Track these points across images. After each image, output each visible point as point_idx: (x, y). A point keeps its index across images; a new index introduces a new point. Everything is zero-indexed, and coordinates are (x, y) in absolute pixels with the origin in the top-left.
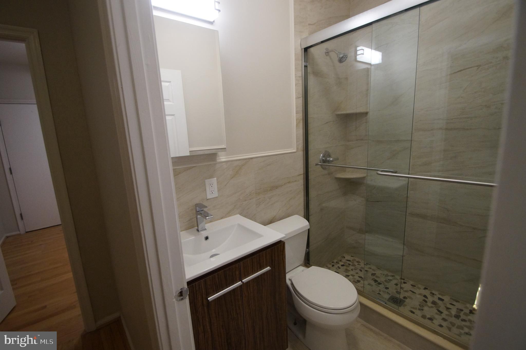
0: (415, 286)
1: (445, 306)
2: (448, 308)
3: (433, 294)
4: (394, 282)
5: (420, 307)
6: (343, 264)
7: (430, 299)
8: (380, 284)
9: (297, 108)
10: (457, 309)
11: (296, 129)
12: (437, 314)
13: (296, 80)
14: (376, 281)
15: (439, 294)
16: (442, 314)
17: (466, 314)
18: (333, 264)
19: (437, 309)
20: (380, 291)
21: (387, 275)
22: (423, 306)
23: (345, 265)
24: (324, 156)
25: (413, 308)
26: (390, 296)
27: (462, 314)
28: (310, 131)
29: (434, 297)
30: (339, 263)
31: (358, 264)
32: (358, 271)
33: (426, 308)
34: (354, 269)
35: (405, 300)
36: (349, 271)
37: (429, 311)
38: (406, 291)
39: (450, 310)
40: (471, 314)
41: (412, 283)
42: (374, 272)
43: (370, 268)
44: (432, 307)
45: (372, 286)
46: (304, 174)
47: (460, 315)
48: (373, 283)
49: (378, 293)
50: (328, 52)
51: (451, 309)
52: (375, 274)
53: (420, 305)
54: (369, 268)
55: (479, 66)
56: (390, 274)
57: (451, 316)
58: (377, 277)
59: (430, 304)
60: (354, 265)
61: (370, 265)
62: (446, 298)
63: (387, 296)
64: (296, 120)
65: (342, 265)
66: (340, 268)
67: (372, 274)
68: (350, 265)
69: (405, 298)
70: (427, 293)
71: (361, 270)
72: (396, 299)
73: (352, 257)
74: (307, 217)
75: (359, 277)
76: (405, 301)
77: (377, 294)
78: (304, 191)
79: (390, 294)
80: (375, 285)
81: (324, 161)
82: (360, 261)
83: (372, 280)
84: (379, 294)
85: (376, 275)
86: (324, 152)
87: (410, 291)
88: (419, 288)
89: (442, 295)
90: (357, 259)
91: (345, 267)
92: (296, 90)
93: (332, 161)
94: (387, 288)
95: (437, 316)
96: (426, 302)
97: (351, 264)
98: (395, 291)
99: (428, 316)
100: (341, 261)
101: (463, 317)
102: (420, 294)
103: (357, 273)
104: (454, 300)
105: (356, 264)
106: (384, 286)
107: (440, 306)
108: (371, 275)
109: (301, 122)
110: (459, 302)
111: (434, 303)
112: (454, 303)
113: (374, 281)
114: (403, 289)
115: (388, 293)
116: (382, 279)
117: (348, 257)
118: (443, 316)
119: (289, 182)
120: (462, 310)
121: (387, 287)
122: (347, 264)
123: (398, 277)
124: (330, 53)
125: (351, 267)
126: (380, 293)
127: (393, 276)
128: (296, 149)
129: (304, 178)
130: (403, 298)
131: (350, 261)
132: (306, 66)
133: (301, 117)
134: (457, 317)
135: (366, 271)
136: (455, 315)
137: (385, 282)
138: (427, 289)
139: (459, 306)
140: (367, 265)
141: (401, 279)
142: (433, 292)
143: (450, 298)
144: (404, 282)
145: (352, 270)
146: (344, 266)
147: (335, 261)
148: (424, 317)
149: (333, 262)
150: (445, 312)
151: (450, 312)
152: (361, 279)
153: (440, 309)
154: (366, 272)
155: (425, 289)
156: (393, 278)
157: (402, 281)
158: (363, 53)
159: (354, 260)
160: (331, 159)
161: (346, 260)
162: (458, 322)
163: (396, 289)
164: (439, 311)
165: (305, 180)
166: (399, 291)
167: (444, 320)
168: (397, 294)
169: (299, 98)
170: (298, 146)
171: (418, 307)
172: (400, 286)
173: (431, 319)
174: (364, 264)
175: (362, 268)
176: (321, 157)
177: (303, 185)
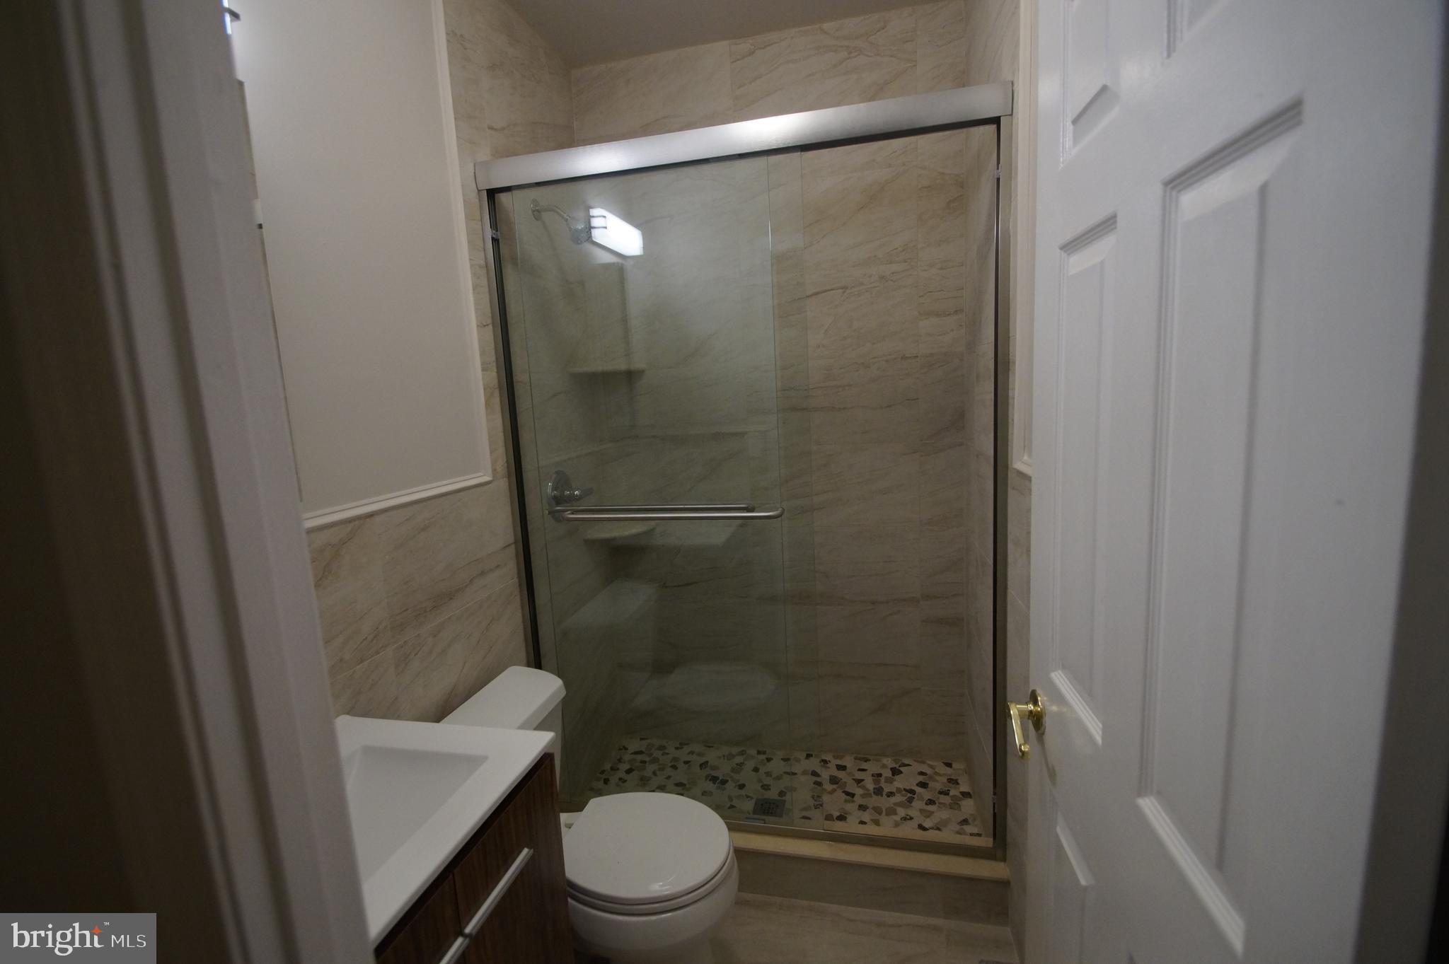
0: (789, 759)
1: (854, 779)
2: (859, 781)
3: (825, 762)
4: (750, 765)
5: (815, 801)
6: (627, 767)
7: (825, 775)
8: (724, 782)
9: (482, 354)
10: (873, 775)
11: (487, 415)
12: (846, 801)
13: (474, 275)
14: (714, 779)
15: (836, 757)
16: (855, 798)
17: (888, 781)
18: (604, 776)
19: (843, 792)
20: (730, 799)
21: (731, 757)
22: (818, 796)
23: (633, 768)
24: (555, 488)
25: (805, 809)
26: (754, 801)
27: (883, 784)
28: (523, 419)
29: (829, 768)
30: (618, 769)
31: (663, 755)
32: (669, 771)
33: (826, 798)
34: (660, 769)
35: (784, 798)
36: (650, 779)
37: (835, 802)
38: (779, 778)
39: (863, 783)
40: (896, 777)
41: (780, 754)
42: (703, 760)
43: (692, 753)
44: (834, 791)
45: (711, 794)
46: (516, 542)
47: (881, 787)
48: (711, 786)
49: (728, 805)
50: (538, 211)
51: (863, 780)
52: (707, 762)
53: (813, 797)
54: (689, 754)
55: (845, 288)
56: (735, 750)
57: (870, 796)
58: (713, 768)
59: (828, 787)
60: (655, 760)
61: (688, 744)
62: (848, 761)
63: (749, 806)
64: (485, 389)
65: (629, 771)
66: (625, 781)
67: (701, 765)
68: (644, 762)
69: (782, 794)
70: (813, 764)
71: (674, 767)
72: (766, 802)
73: (644, 742)
74: (536, 662)
75: (677, 784)
76: (785, 801)
77: (729, 808)
78: (521, 591)
79: (752, 798)
80: (718, 788)
81: (558, 500)
82: (663, 743)
83: (706, 779)
84: (732, 807)
85: (709, 764)
86: (554, 476)
87: (786, 773)
88: (798, 760)
89: (840, 757)
90: (657, 743)
91: (635, 774)
92: (477, 303)
93: (579, 498)
94: (742, 787)
95: (849, 807)
96: (819, 784)
97: (647, 759)
98: (758, 787)
99: (836, 814)
100: (620, 760)
101: (887, 788)
102: (804, 773)
103: (669, 777)
104: (860, 759)
105: (657, 754)
106: (734, 785)
107: (846, 783)
108: (699, 769)
109: (497, 394)
110: (870, 760)
111: (834, 780)
112: (864, 765)
113: (710, 780)
114: (771, 776)
115: (748, 797)
116: (724, 769)
117: (634, 745)
118: (858, 800)
119: (483, 573)
120: (880, 775)
121: (741, 782)
122: (638, 764)
123: (753, 752)
124: (545, 215)
125: (651, 768)
126: (734, 803)
127: (742, 753)
128: (490, 471)
129: (517, 556)
130: (779, 796)
131: (640, 752)
132: (495, 241)
133: (496, 382)
134: (878, 791)
135: (686, 763)
136: (874, 789)
137: (732, 774)
138: (811, 756)
139: (872, 768)
140: (682, 748)
141: (759, 753)
142: (824, 758)
143: (856, 759)
144: (767, 759)
145: (654, 773)
146: (633, 770)
147: (607, 766)
148: (829, 817)
149: (603, 772)
150: (858, 791)
151: (864, 788)
152: (683, 789)
153: (848, 789)
154: (687, 766)
155: (809, 756)
156: (745, 756)
157: (763, 757)
158: (604, 226)
159: (650, 747)
160: (576, 493)
161: (632, 754)
162: (884, 802)
163: (760, 781)
164: (847, 794)
165: (522, 559)
166: (765, 783)
167: (862, 808)
168: (764, 791)
169: (485, 326)
170: (494, 463)
171: (812, 802)
172: (762, 770)
173: (842, 818)
174: (677, 748)
175: (675, 759)
176: (549, 490)
177: (516, 576)
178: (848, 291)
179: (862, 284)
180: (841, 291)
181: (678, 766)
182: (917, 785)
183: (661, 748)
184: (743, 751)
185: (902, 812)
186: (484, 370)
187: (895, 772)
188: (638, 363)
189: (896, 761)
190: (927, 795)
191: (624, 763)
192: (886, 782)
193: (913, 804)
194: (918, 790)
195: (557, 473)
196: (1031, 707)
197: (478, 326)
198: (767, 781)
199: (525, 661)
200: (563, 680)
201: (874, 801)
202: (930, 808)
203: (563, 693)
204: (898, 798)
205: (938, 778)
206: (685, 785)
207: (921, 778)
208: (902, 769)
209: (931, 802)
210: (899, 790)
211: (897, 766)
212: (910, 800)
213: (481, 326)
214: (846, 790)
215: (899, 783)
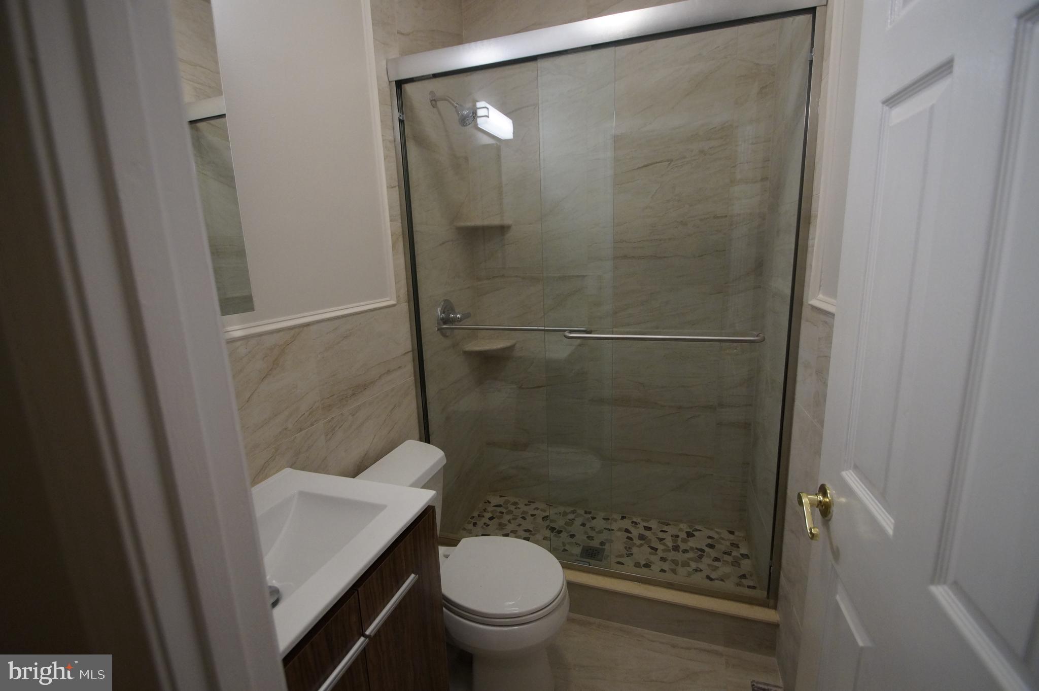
0: (608, 519)
1: (657, 538)
2: (661, 540)
3: (635, 523)
4: (579, 521)
5: (627, 551)
6: (490, 515)
7: (635, 533)
8: (560, 532)
9: (391, 208)
10: (672, 536)
11: (393, 255)
12: (651, 553)
13: (385, 147)
14: (552, 529)
15: (644, 520)
16: (658, 552)
17: (684, 541)
18: (473, 521)
19: (648, 547)
20: (564, 544)
21: (565, 514)
22: (629, 548)
23: (494, 516)
24: (443, 312)
25: (621, 556)
26: (581, 547)
27: (679, 543)
28: (419, 260)
29: (638, 528)
30: (483, 517)
31: (516, 509)
32: (520, 520)
33: (635, 550)
34: (513, 519)
35: (604, 547)
36: (506, 525)
37: (641, 553)
38: (600, 532)
39: (664, 541)
40: (690, 539)
41: (602, 514)
42: (547, 514)
43: (537, 509)
44: (641, 545)
45: (550, 540)
46: (413, 351)
47: (678, 545)
48: (547, 533)
49: (563, 549)
50: (434, 100)
51: (664, 539)
52: (547, 516)
53: (626, 548)
54: (535, 509)
55: (670, 161)
56: (568, 509)
57: (669, 551)
58: (552, 521)
59: (638, 542)
61: (534, 502)
62: (653, 524)
63: (577, 551)
64: (392, 235)
65: (491, 519)
66: (488, 525)
67: (543, 518)
68: (502, 513)
69: (602, 544)
70: (626, 524)
71: (524, 518)
72: (590, 549)
73: (502, 498)
74: (426, 438)
75: (525, 531)
76: (604, 549)
77: (563, 551)
78: (416, 387)
79: (580, 545)
80: (555, 536)
81: (446, 321)
82: (516, 500)
83: (547, 529)
84: (565, 550)
85: (549, 518)
86: (442, 303)
87: (605, 529)
88: (616, 521)
89: (648, 521)
90: (512, 500)
91: (495, 521)
92: (387, 170)
93: (460, 320)
94: (572, 536)
95: (653, 558)
96: (630, 539)
97: (504, 511)
98: (585, 537)
99: (643, 562)
100: (485, 510)
101: (683, 546)
102: (620, 530)
103: (520, 525)
104: (664, 523)
105: (512, 508)
106: (567, 534)
107: (650, 540)
108: (542, 520)
109: (401, 239)
110: (670, 525)
111: (642, 537)
112: (665, 528)
113: (549, 530)
114: (594, 530)
115: (577, 544)
116: (560, 523)
117: (495, 500)
118: (660, 553)
119: (389, 372)
120: (677, 536)
121: (572, 533)
122: (498, 514)
123: (582, 512)
124: (439, 104)
125: (507, 518)
126: (566, 548)
127: (573, 512)
128: (394, 296)
129: (414, 360)
130: (601, 546)
131: (500, 506)
132: (401, 122)
133: (400, 230)
134: (676, 548)
135: (532, 515)
136: (673, 546)
137: (566, 526)
138: (625, 517)
139: (672, 530)
140: (530, 505)
141: (586, 513)
142: (635, 520)
143: (659, 522)
144: (592, 517)
145: (509, 521)
146: (494, 518)
147: (476, 514)
148: (637, 565)
149: (473, 517)
150: (660, 547)
151: (664, 544)
152: (530, 535)
153: (653, 545)
154: (533, 517)
155: (623, 518)
156: (575, 515)
157: (589, 516)
158: (487, 115)
159: (507, 502)
160: (458, 316)
161: (494, 506)
162: (680, 557)
163: (586, 533)
164: (652, 548)
165: (417, 363)
166: (590, 535)
167: (663, 559)
168: (589, 541)
169: (392, 187)
170: (397, 291)
171: (624, 552)
172: (588, 525)
173: (647, 566)
174: (526, 505)
175: (524, 512)
176: (439, 313)
177: (413, 375)
178: (673, 163)
179: (685, 157)
180: (667, 163)
181: (526, 517)
182: (706, 546)
183: (515, 504)
184: (574, 510)
185: (693, 565)
186: (391, 221)
187: (690, 535)
188: (507, 221)
189: (690, 527)
190: (713, 553)
191: (488, 512)
192: (682, 542)
193: (703, 560)
194: (707, 549)
195: (445, 301)
196: (820, 498)
197: (387, 187)
198: (592, 533)
199: (418, 436)
200: (445, 453)
201: (672, 555)
202: (716, 564)
203: (445, 462)
204: (691, 555)
205: (723, 542)
206: (531, 531)
207: (710, 541)
208: (694, 533)
209: (716, 559)
210: (692, 548)
211: (691, 531)
212: (701, 557)
213: (390, 187)
214: (651, 545)
215: (692, 543)
